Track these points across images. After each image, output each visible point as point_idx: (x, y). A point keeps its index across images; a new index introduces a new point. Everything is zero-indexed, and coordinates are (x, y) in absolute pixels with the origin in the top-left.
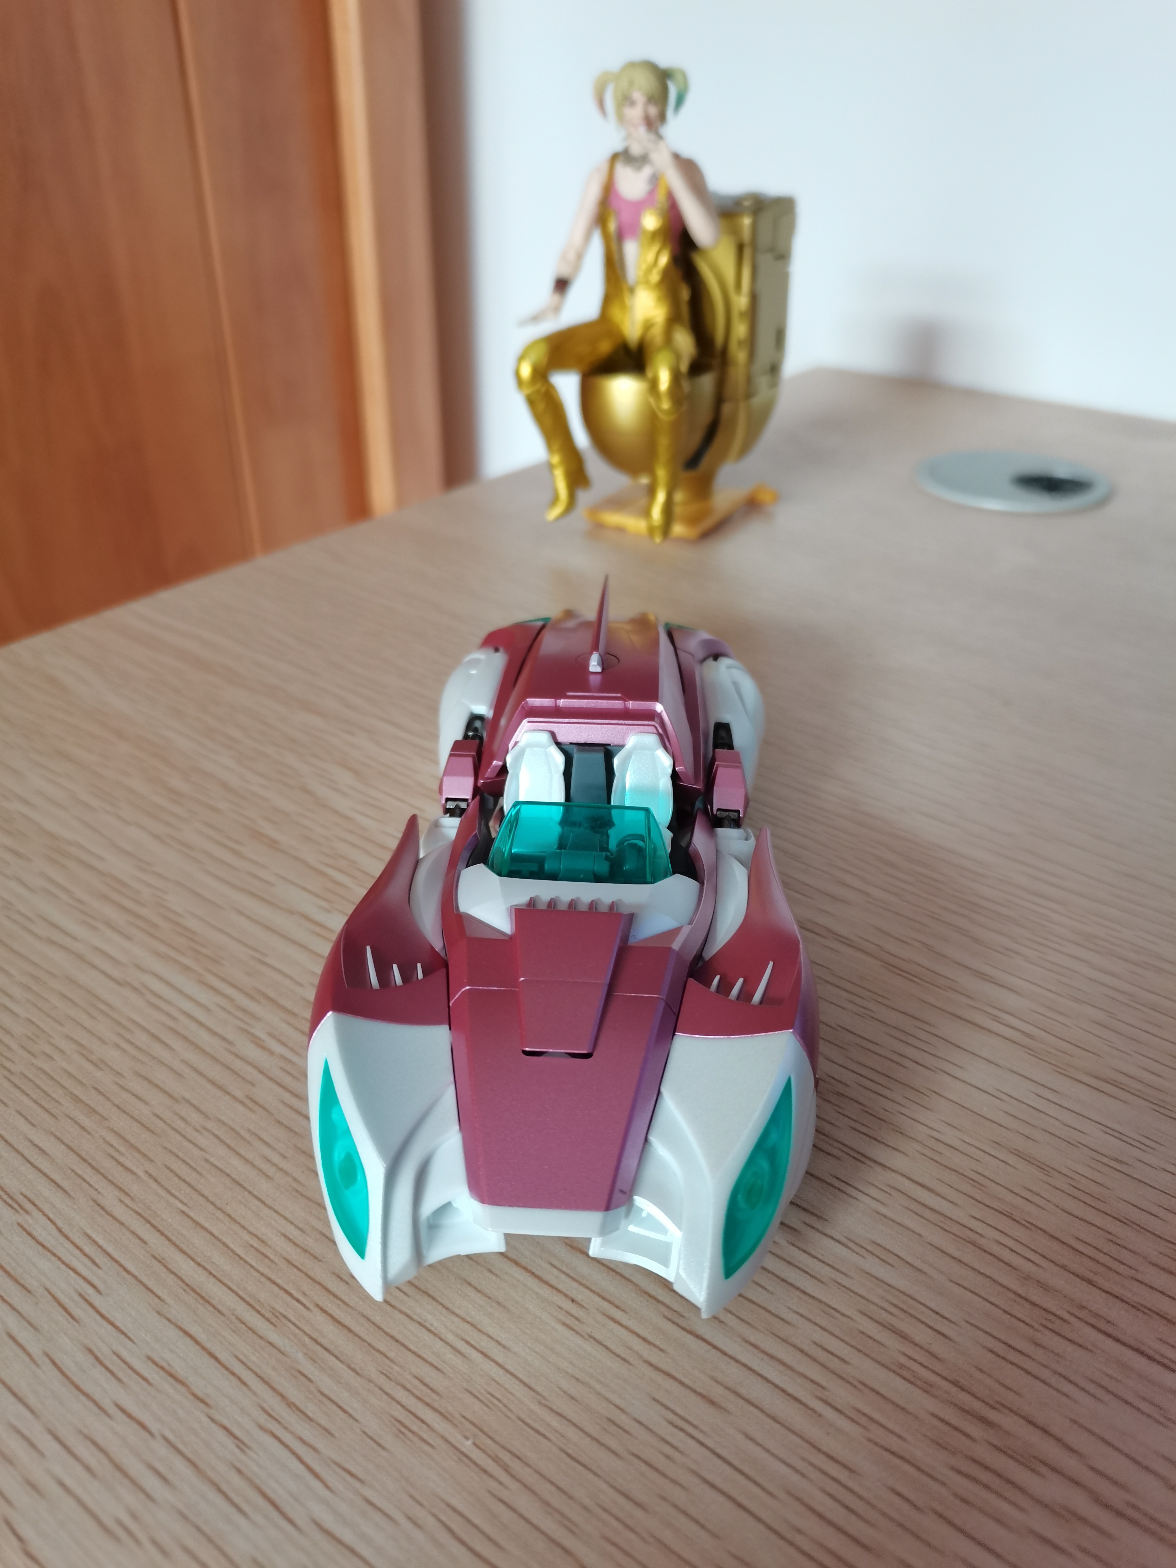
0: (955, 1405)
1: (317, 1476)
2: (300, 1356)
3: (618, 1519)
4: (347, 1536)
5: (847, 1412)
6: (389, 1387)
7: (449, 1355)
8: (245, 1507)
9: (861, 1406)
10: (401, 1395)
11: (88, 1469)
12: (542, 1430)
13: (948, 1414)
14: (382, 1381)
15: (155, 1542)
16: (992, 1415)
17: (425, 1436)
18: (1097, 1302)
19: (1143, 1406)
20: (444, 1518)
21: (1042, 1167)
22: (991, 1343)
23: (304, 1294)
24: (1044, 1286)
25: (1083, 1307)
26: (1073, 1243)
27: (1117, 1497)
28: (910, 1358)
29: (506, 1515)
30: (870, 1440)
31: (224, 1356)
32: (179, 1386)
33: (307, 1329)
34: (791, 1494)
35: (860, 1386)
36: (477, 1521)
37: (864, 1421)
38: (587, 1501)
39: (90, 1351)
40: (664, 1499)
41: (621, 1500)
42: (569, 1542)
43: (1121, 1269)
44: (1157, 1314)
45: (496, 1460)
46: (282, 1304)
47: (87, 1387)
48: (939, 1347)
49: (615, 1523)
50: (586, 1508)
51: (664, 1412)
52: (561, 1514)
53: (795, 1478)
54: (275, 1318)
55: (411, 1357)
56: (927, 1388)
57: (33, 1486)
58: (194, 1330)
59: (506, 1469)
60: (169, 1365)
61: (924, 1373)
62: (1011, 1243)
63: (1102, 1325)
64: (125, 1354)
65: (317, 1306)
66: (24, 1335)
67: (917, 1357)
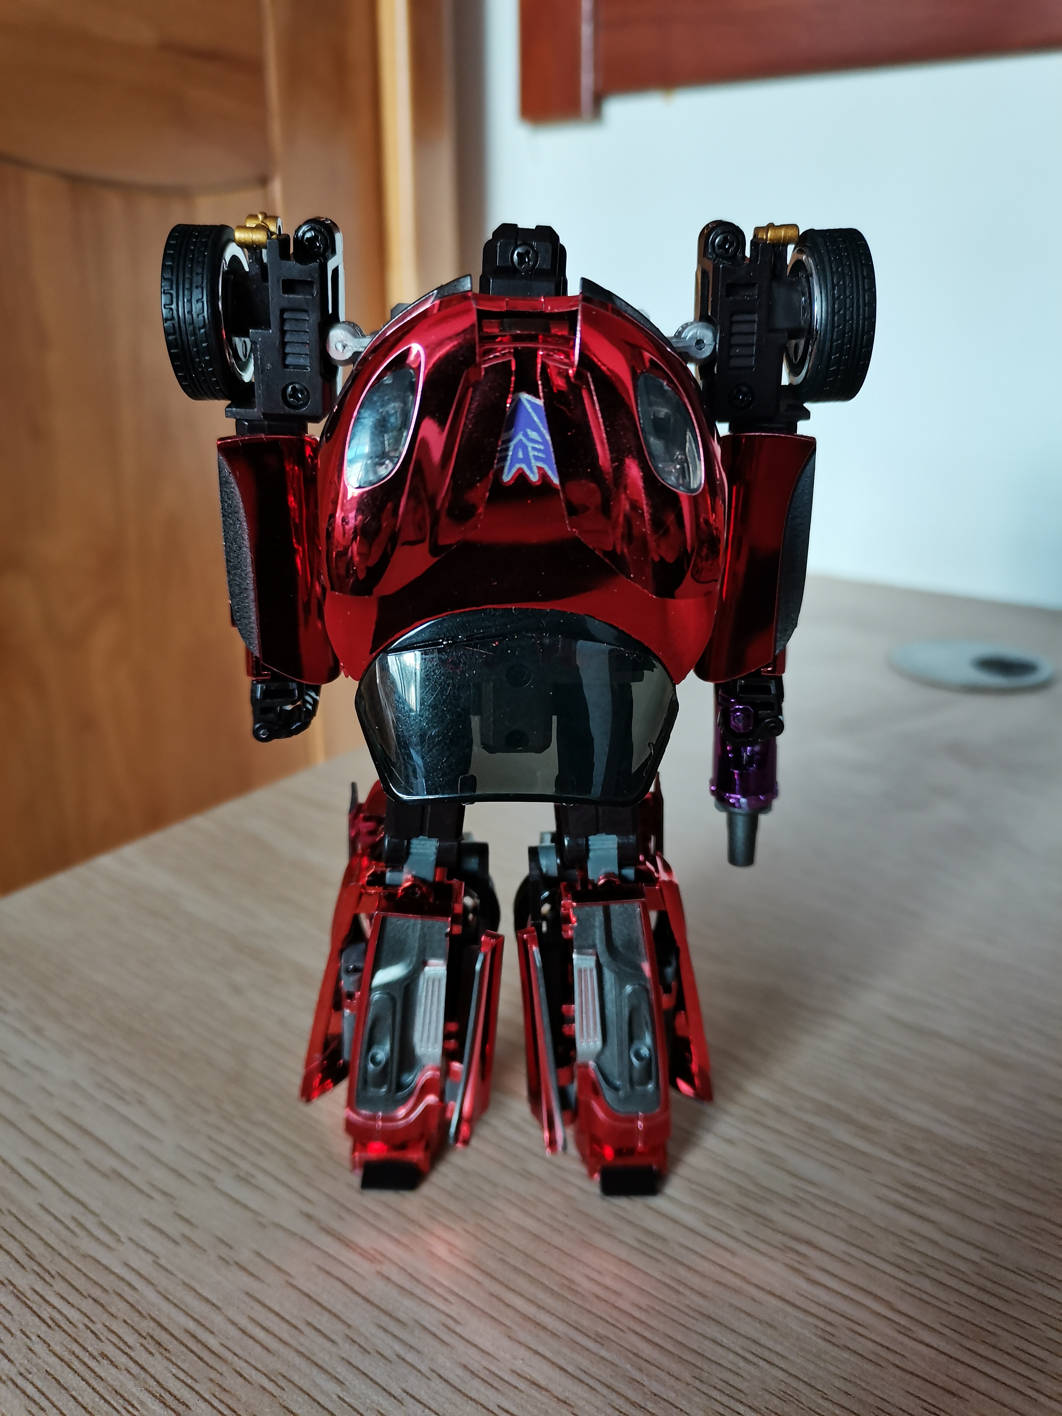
2: (628, 1367)
6: (704, 1388)
7: (742, 1363)
10: (715, 1394)
14: (697, 1383)
23: (617, 1320)
31: (570, 1369)
32: (544, 1392)
33: (627, 1346)
39: (465, 1367)
46: (602, 1329)
47: (473, 1395)
51: (918, 1401)
54: (599, 1339)
55: (714, 1367)
58: (541, 1350)
60: (530, 1375)
64: (493, 1368)
65: (629, 1329)
66: (410, 1357)
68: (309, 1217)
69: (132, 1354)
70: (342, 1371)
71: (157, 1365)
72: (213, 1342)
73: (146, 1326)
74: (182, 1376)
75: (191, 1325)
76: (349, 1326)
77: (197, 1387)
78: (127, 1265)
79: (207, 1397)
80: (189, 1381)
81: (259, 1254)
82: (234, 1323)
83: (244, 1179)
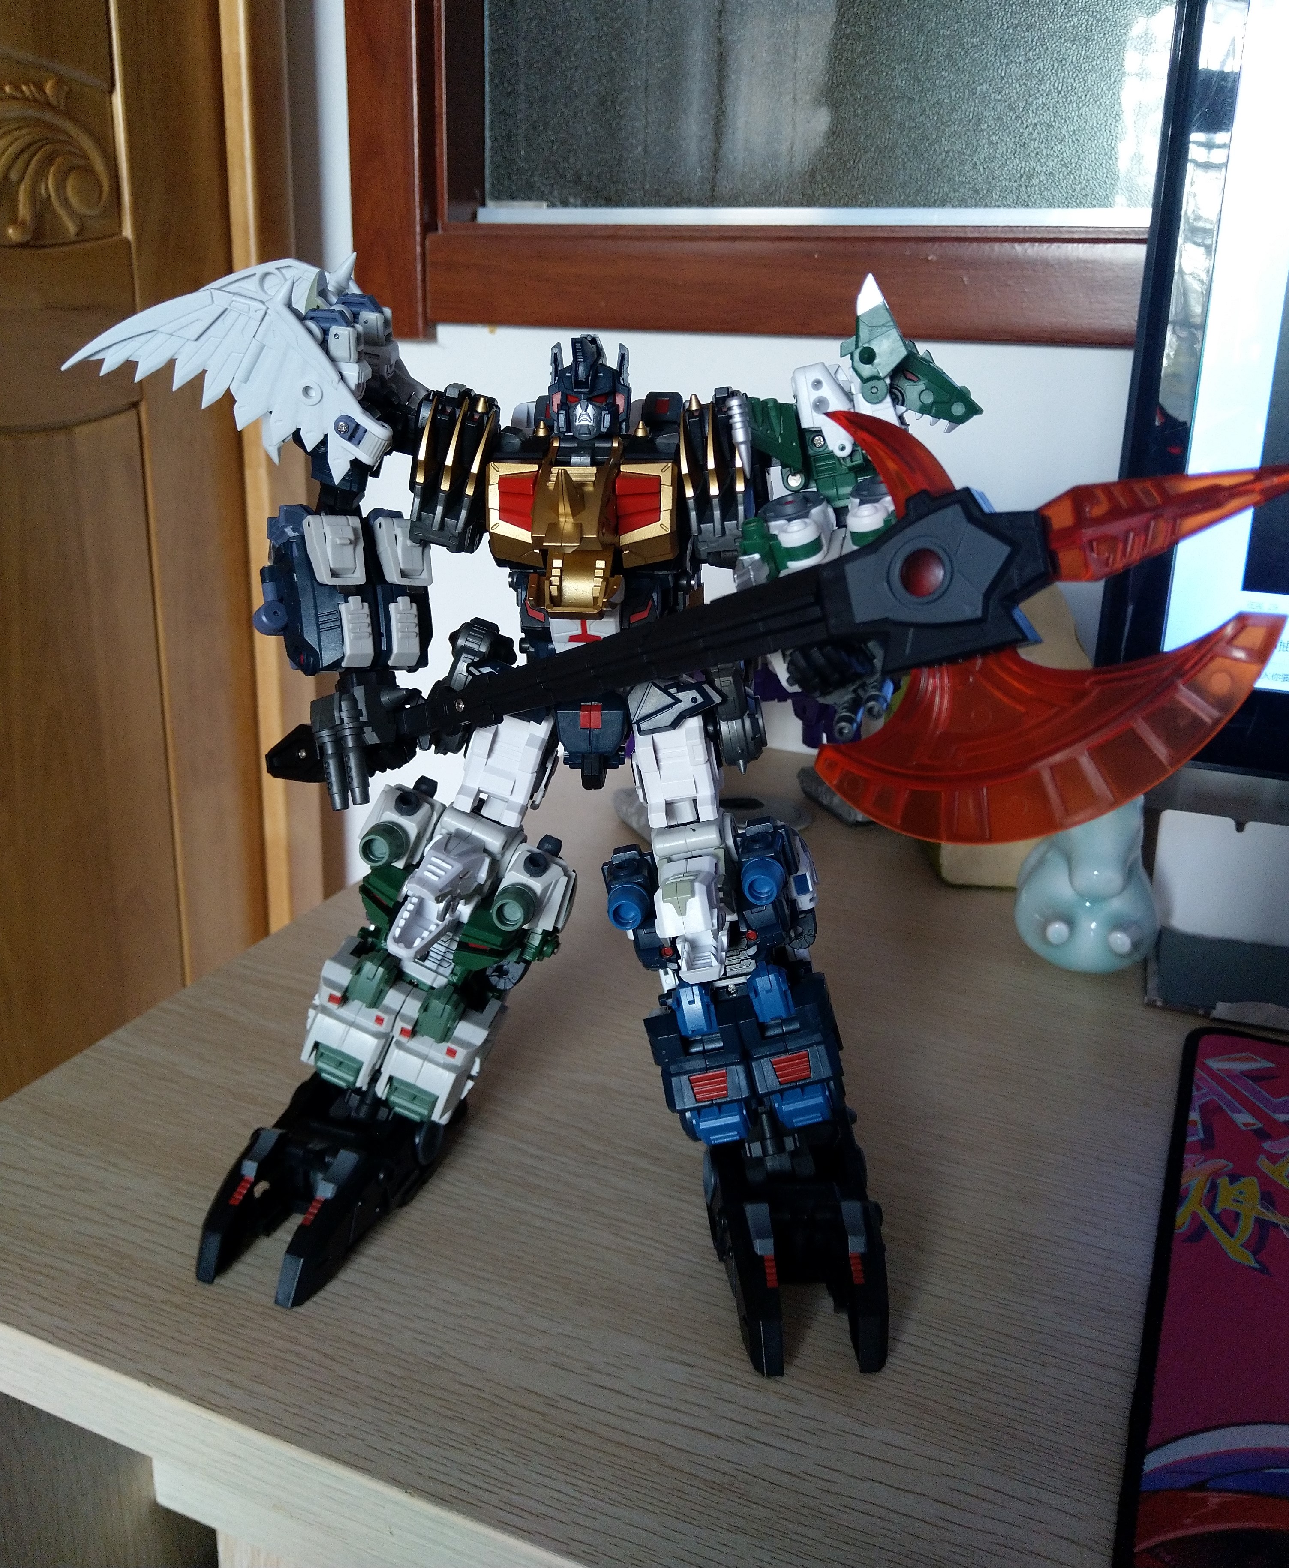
70: (377, 1312)
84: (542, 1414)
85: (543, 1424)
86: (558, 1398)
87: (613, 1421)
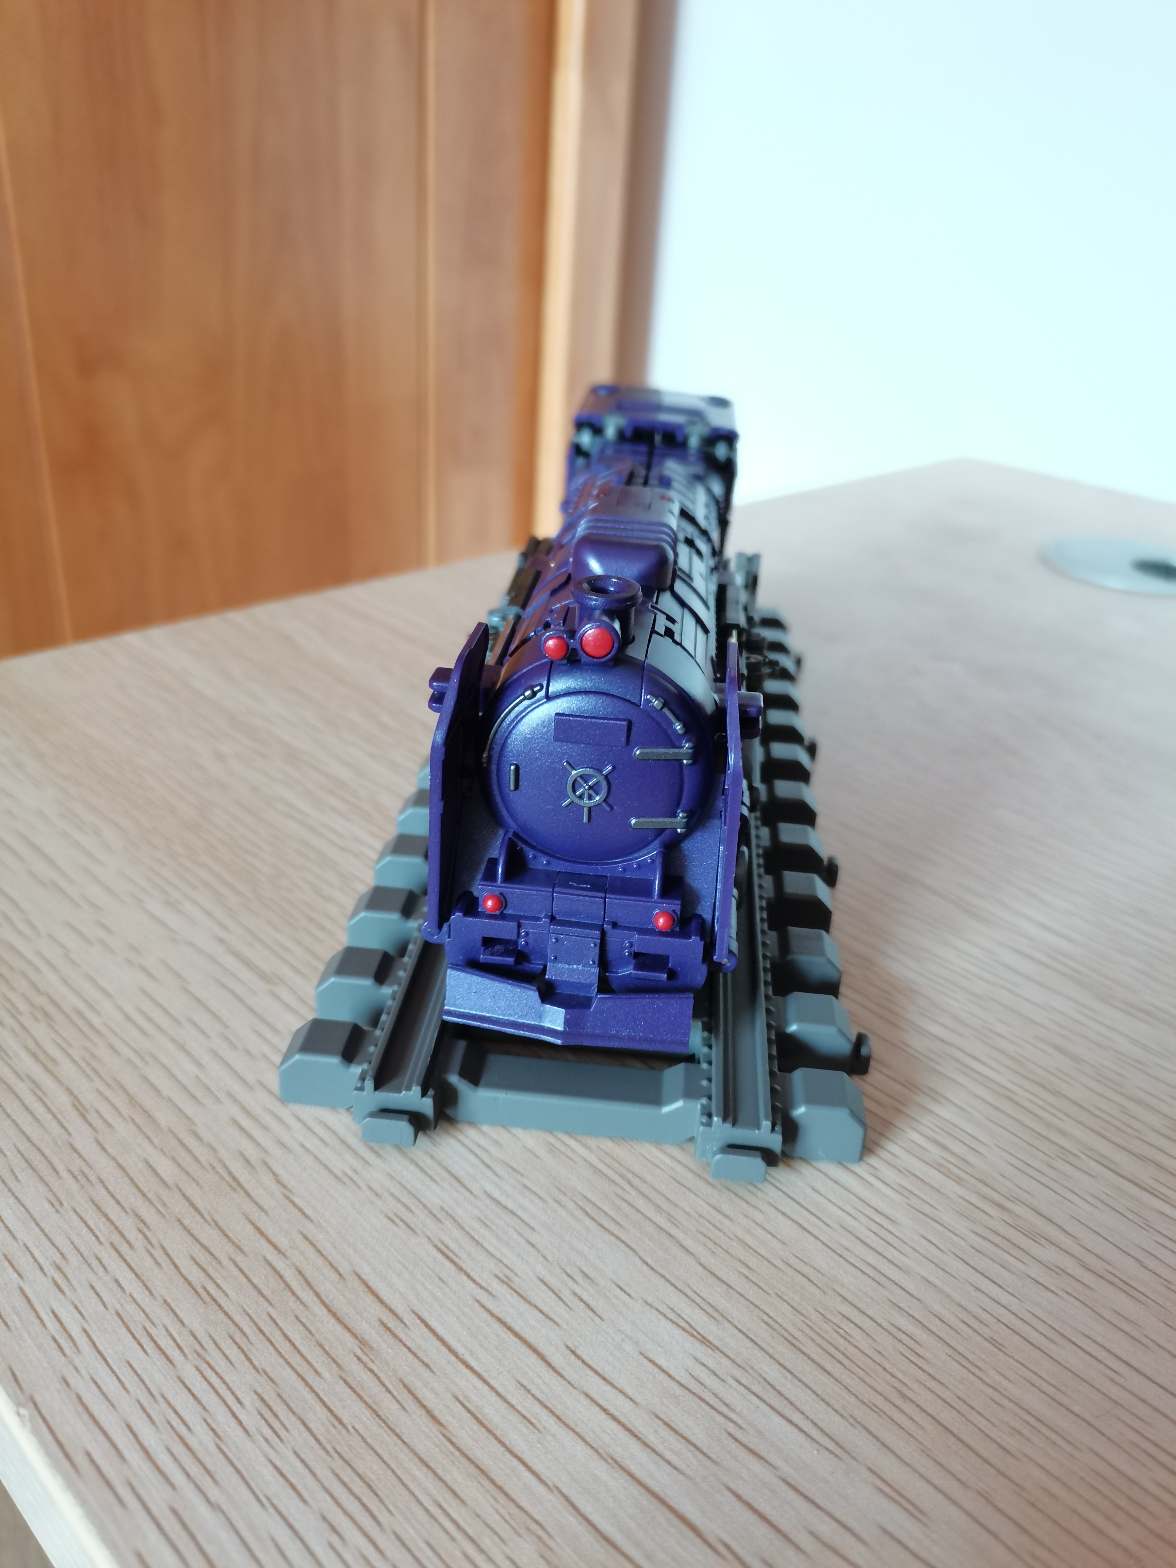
0: (979, 1194)
1: (488, 1167)
3: (710, 1222)
4: (510, 1204)
5: (894, 1186)
8: (435, 1177)
9: (905, 1183)
11: (322, 1140)
12: (657, 1163)
13: (973, 1198)
15: (370, 1188)
16: (1008, 1205)
17: (569, 1155)
18: (1105, 1148)
19: (1130, 1216)
20: (581, 1204)
21: (1074, 1058)
22: (1014, 1161)
24: (1062, 1132)
25: (1091, 1149)
26: (1091, 1109)
27: (1099, 1266)
28: (947, 1160)
29: (627, 1209)
30: (908, 1205)
34: (843, 1227)
35: (905, 1172)
36: (606, 1209)
37: (905, 1193)
38: (687, 1209)
40: (746, 1216)
41: (714, 1213)
42: (673, 1231)
43: (1129, 1130)
44: (1153, 1162)
45: (622, 1176)
48: (972, 1158)
49: (708, 1224)
50: (688, 1214)
52: (669, 1214)
53: (848, 1219)
56: (959, 1181)
57: (283, 1145)
59: (629, 1182)
61: (957, 1171)
62: (1041, 1103)
63: (1107, 1163)
67: (953, 1161)
68: (221, 941)
69: (21, 1019)
70: (206, 1059)
71: (40, 1030)
72: (96, 1021)
73: (40, 1000)
74: (59, 1040)
75: (81, 1006)
76: (226, 1026)
77: (70, 1051)
78: (39, 954)
79: (77, 1058)
80: (65, 1045)
81: (164, 962)
82: (120, 1009)
83: (171, 905)
84: (363, 1343)
85: (354, 1366)
86: (409, 1319)
87: (493, 1410)
